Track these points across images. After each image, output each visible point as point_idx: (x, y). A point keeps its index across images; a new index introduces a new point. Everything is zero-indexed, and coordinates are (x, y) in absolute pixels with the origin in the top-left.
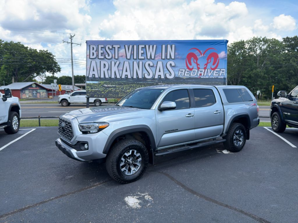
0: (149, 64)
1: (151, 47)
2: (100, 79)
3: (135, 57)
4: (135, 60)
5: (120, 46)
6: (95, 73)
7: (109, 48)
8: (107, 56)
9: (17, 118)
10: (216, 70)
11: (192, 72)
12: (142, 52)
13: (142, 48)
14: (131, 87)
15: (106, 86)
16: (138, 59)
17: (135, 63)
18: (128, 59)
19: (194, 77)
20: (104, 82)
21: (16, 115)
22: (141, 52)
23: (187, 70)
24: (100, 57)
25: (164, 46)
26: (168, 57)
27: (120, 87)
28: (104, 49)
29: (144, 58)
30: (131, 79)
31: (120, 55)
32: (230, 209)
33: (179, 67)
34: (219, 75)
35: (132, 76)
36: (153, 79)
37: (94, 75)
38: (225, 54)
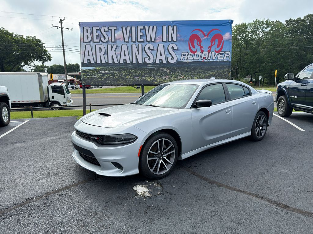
0: (149, 48)
1: (151, 28)
2: (95, 64)
3: (134, 40)
4: (134, 43)
5: (117, 28)
6: (91, 58)
7: (104, 30)
8: (102, 39)
9: (7, 110)
10: (221, 52)
11: (195, 55)
12: (142, 34)
13: (141, 29)
14: (130, 72)
15: (103, 72)
16: (137, 42)
17: (134, 46)
18: (126, 42)
19: (198, 61)
20: (101, 68)
21: (5, 106)
22: (140, 34)
23: (190, 53)
24: (95, 40)
25: (165, 27)
26: (170, 40)
27: (118, 73)
28: (99, 32)
29: (144, 40)
30: (130, 64)
31: (117, 37)
32: (244, 194)
33: (182, 50)
34: (224, 58)
35: (131, 61)
36: (154, 63)
37: (90, 60)
38: (229, 36)
